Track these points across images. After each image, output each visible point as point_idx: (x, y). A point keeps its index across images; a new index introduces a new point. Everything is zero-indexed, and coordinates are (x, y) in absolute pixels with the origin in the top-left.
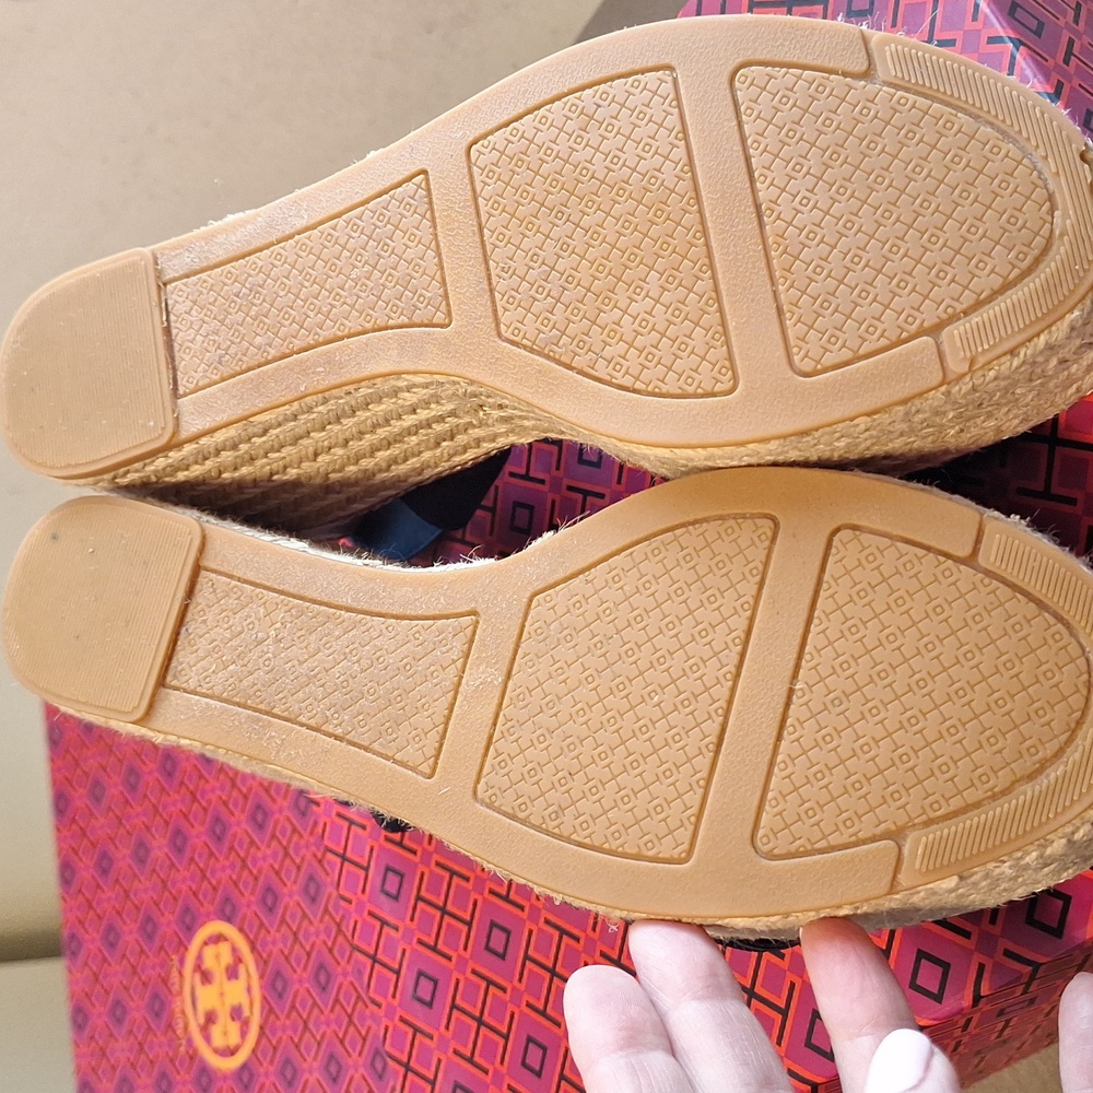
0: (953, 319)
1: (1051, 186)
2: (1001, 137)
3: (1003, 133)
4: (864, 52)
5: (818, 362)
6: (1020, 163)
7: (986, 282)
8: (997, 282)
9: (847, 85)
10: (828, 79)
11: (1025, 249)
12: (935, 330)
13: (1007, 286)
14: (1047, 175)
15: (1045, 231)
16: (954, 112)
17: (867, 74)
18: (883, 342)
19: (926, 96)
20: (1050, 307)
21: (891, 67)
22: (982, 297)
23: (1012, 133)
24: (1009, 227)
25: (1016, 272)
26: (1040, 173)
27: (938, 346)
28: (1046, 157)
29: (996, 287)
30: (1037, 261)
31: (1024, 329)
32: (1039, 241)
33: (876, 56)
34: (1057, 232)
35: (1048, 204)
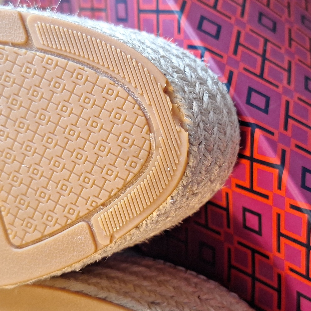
0: (96, 210)
1: (148, 114)
2: (112, 82)
3: (114, 79)
4: (22, 30)
5: (23, 239)
6: (126, 100)
7: (114, 184)
8: (120, 183)
9: (15, 53)
10: (4, 49)
11: (135, 159)
12: (87, 218)
13: (126, 186)
14: (144, 106)
15: (146, 146)
16: (82, 67)
17: (27, 44)
18: (57, 227)
19: (65, 57)
20: (155, 198)
21: (40, 38)
22: (112, 194)
23: (120, 79)
24: (123, 145)
25: (131, 175)
26: (140, 105)
27: (90, 227)
28: (142, 94)
29: (120, 187)
30: (144, 166)
31: (140, 214)
32: (143, 153)
33: (31, 31)
34: (154, 145)
35: (146, 127)
